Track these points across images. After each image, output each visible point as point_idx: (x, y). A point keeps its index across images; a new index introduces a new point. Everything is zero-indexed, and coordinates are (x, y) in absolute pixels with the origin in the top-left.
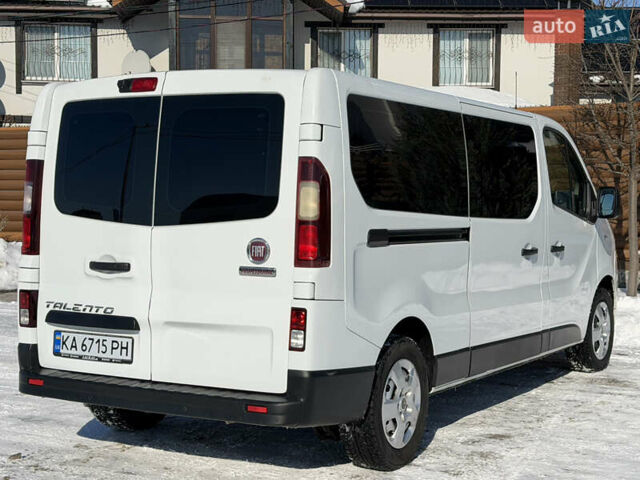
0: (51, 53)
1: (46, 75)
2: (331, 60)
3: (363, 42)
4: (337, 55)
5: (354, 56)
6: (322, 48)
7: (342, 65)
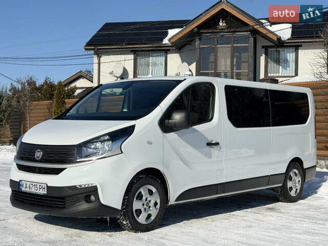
0: (148, 65)
1: (146, 75)
2: (275, 65)
3: (291, 54)
4: (278, 62)
5: (286, 61)
6: (271, 60)
7: (280, 67)
